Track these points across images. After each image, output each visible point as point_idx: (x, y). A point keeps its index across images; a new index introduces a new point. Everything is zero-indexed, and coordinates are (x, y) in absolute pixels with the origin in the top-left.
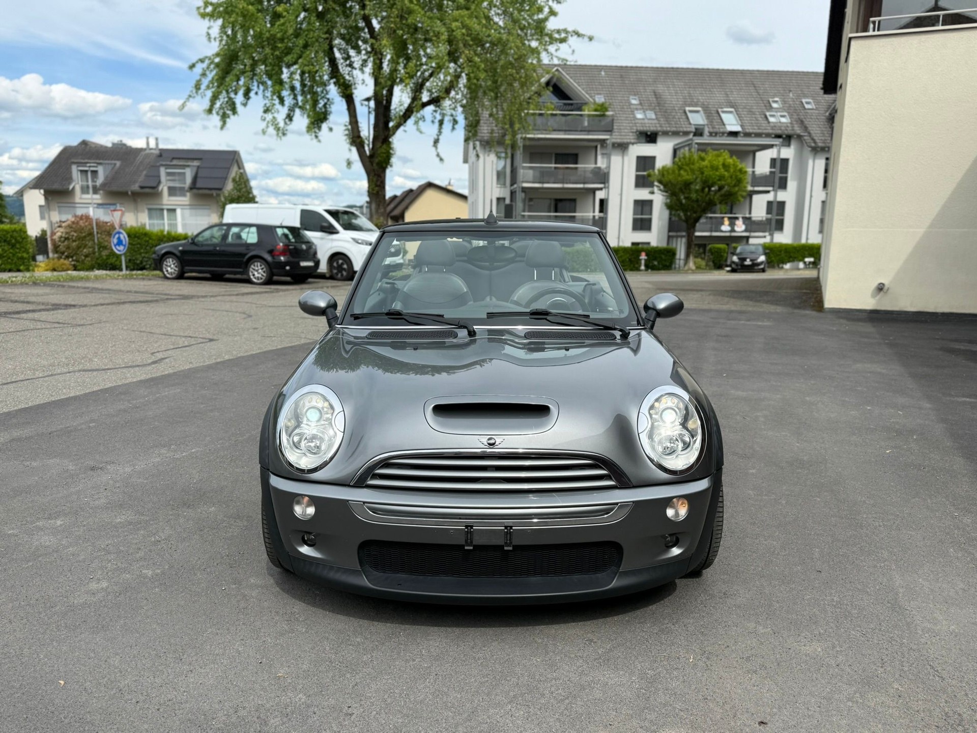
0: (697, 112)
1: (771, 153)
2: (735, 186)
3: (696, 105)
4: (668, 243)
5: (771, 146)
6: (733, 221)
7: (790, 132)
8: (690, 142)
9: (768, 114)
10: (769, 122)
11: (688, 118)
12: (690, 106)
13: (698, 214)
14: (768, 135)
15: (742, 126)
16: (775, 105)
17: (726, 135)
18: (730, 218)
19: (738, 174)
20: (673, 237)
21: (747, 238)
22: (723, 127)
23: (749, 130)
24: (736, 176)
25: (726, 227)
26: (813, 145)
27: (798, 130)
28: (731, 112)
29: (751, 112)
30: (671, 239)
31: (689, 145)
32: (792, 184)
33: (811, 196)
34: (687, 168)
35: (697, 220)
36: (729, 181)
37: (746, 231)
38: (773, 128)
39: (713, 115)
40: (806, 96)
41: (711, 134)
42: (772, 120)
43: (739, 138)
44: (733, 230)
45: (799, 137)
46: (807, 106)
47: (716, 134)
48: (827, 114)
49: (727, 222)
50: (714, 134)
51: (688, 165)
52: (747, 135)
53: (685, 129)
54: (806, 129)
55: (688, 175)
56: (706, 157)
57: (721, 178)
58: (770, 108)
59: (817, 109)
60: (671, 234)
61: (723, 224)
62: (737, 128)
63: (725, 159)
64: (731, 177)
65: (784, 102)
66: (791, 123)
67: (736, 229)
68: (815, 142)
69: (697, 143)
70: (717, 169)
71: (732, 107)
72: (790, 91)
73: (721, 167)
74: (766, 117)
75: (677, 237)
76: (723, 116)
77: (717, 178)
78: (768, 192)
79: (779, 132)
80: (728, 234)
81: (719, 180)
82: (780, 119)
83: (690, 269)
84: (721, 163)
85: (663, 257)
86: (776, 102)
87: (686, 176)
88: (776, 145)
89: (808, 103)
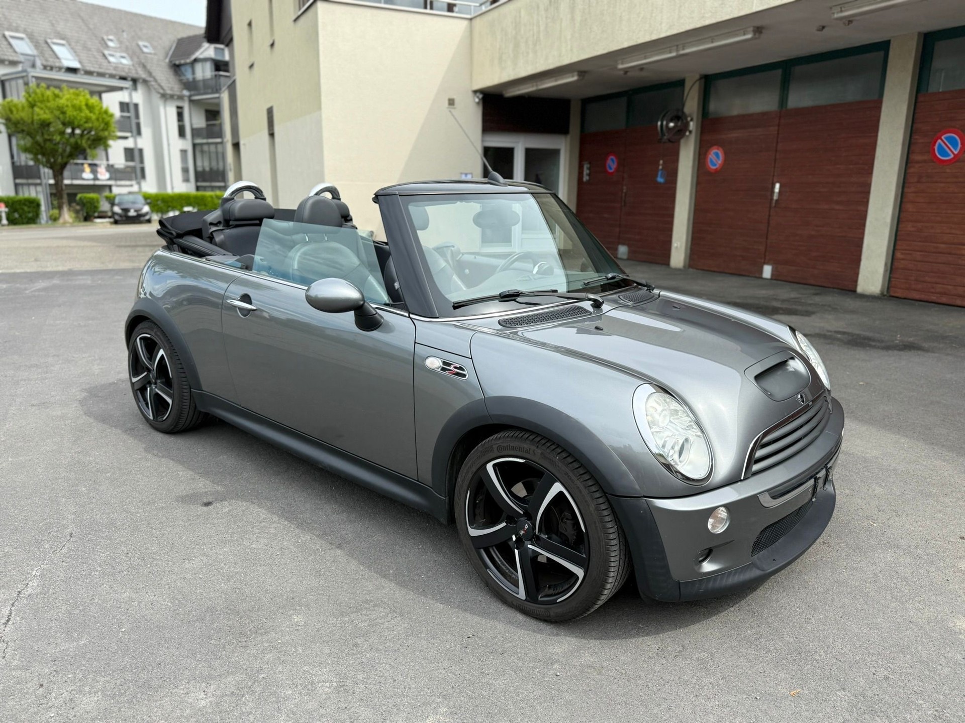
0: (22, 39)
1: (123, 96)
2: (103, 130)
3: (17, 30)
4: (17, 192)
5: (121, 89)
6: (93, 167)
7: (133, 74)
8: (24, 74)
9: (106, 52)
10: (109, 62)
11: (10, 44)
12: (9, 29)
13: (65, 160)
14: (112, 76)
15: (80, 62)
16: (111, 44)
17: (63, 70)
18: (90, 165)
19: (105, 116)
20: (22, 185)
21: (110, 187)
22: (58, 60)
23: (89, 68)
24: (103, 119)
25: (87, 174)
26: (161, 91)
27: (142, 74)
28: (63, 45)
29: (85, 47)
30: (20, 189)
31: (23, 77)
32: (146, 130)
33: (169, 145)
34: (42, 106)
35: (63, 166)
36: (96, 124)
37: (110, 179)
38: (116, 68)
39: (42, 45)
40: (140, 38)
41: (45, 67)
42: (111, 59)
43: (79, 75)
44: (96, 179)
45: (145, 82)
46: (145, 50)
47: (52, 68)
48: (167, 60)
49: (87, 169)
50: (49, 68)
51: (42, 102)
52: (89, 73)
53: (11, 58)
54: (150, 74)
55: (45, 113)
56: (61, 94)
57: (88, 120)
58: (107, 47)
59: (155, 54)
60: (18, 181)
61: (83, 171)
62: (75, 64)
63: (87, 100)
64: (98, 119)
65: (121, 42)
66: (133, 65)
67: (99, 176)
68: (162, 88)
69: (33, 77)
70: (80, 109)
71: (63, 39)
72: (123, 31)
73: (84, 107)
74: (104, 55)
75: (29, 185)
76: (56, 48)
77: (84, 120)
78: (126, 138)
79: (123, 74)
80: (91, 183)
81: (86, 122)
82: (121, 61)
83: (65, 223)
84: (83, 103)
85: (26, 208)
86: (111, 40)
87: (41, 114)
88: (126, 88)
89: (145, 47)
